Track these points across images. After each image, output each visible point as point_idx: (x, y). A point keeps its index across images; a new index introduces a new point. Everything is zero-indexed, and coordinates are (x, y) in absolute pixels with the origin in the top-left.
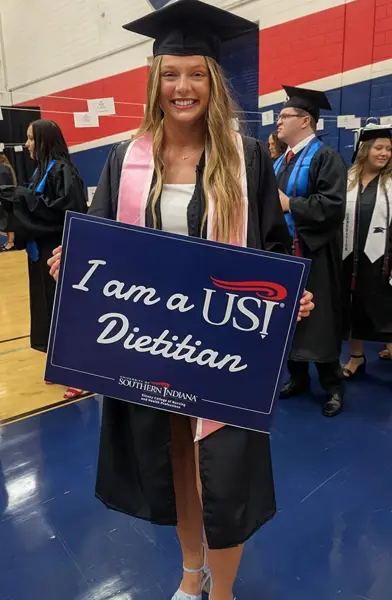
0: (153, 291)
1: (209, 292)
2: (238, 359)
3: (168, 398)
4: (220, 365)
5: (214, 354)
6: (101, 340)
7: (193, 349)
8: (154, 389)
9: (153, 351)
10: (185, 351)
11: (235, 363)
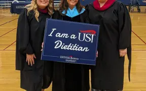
0: (67, 35)
1: (80, 34)
2: (87, 48)
3: (72, 60)
4: (83, 50)
5: (82, 48)
6: (55, 48)
7: (77, 47)
8: (69, 58)
9: (68, 49)
10: (75, 48)
11: (86, 49)
